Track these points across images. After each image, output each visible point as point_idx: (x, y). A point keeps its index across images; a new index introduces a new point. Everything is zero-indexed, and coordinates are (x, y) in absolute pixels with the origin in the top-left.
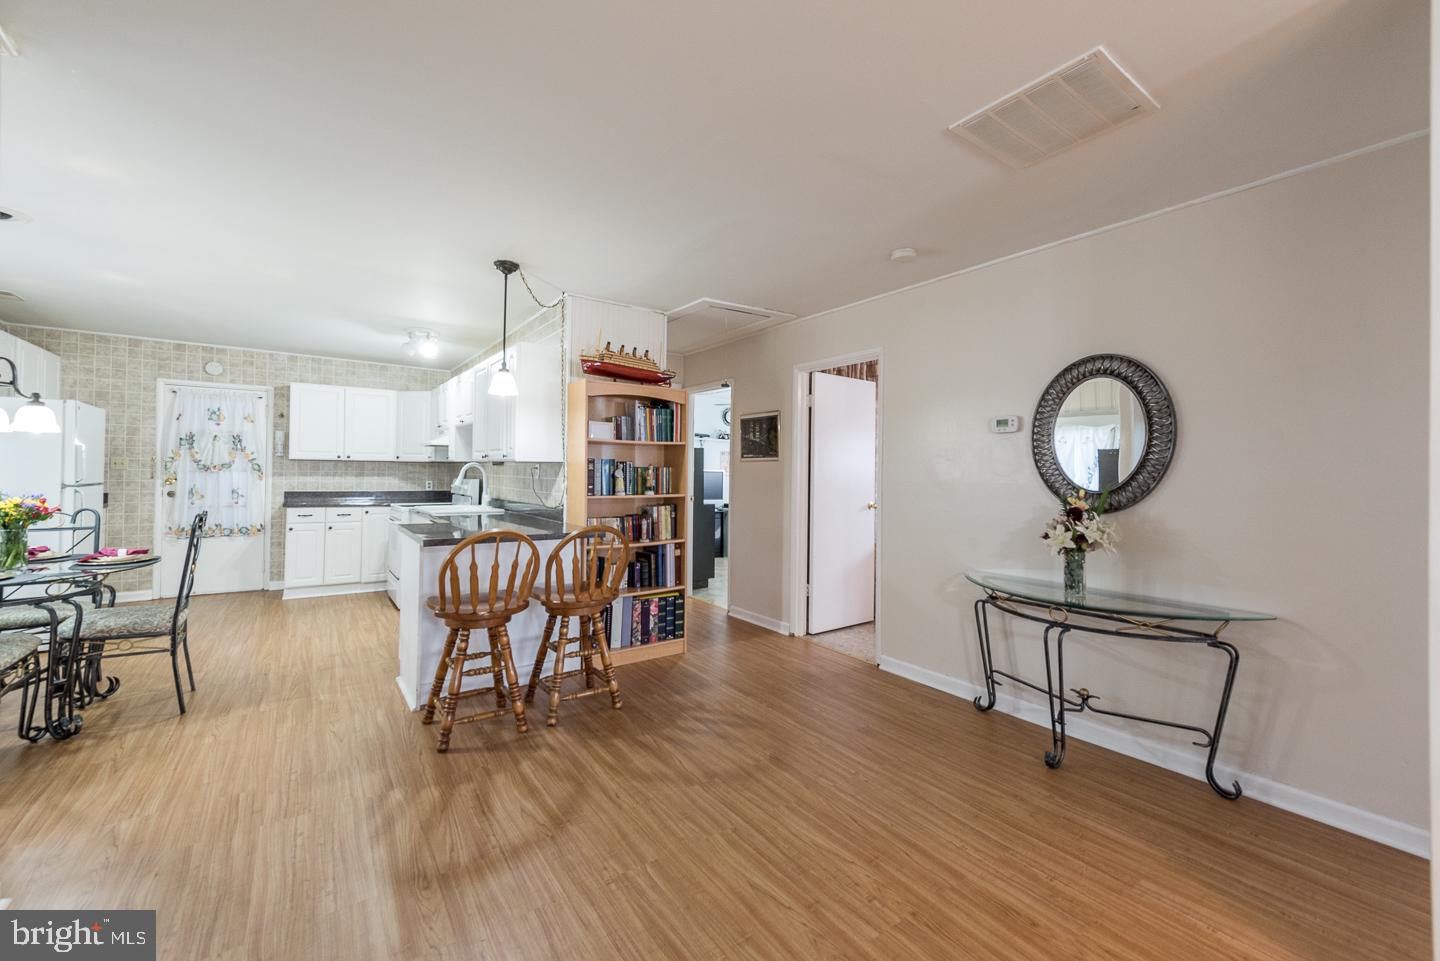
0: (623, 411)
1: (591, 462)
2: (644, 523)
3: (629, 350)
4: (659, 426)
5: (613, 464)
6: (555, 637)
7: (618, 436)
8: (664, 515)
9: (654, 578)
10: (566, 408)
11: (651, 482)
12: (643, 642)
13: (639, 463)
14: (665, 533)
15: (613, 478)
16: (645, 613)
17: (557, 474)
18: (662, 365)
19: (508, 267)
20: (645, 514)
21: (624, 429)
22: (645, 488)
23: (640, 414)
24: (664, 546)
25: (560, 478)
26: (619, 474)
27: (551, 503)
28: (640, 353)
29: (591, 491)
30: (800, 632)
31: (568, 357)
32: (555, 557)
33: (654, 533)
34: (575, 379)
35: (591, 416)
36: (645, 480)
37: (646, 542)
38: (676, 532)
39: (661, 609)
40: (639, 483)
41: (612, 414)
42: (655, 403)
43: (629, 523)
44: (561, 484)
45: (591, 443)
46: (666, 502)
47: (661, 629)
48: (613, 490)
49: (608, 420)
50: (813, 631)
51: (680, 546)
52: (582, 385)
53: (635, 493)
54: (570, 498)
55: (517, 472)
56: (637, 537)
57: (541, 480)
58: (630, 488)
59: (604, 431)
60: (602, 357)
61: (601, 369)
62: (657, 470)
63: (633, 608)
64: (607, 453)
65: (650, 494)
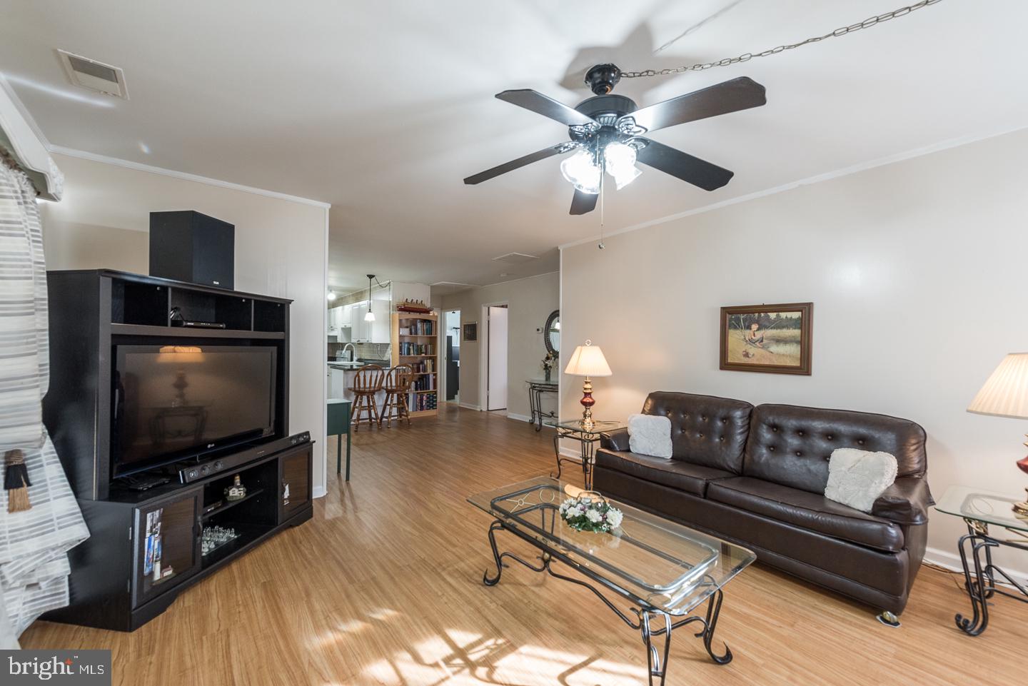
0: (413, 323)
1: (400, 343)
2: (421, 366)
3: (415, 301)
4: (427, 330)
5: (409, 344)
6: (389, 403)
7: (411, 334)
8: (429, 363)
9: (426, 387)
10: (391, 323)
11: (424, 350)
12: (420, 410)
13: (419, 343)
14: (429, 370)
15: (409, 349)
16: (422, 400)
17: (387, 348)
18: (428, 305)
19: (371, 277)
20: (422, 362)
21: (413, 331)
22: (422, 353)
23: (419, 325)
24: (429, 374)
25: (389, 349)
26: (411, 347)
27: (385, 359)
28: (419, 302)
29: (401, 354)
30: (484, 409)
31: (391, 304)
32: (389, 374)
33: (425, 370)
34: (394, 312)
35: (401, 326)
36: (421, 350)
37: (422, 373)
38: (434, 368)
39: (428, 398)
40: (419, 351)
41: (409, 325)
42: (424, 321)
43: (415, 366)
44: (389, 351)
45: (400, 336)
46: (430, 358)
47: (428, 406)
48: (409, 353)
49: (407, 327)
50: (490, 409)
51: (435, 375)
52: (397, 314)
53: (417, 354)
54: (392, 356)
55: (369, 347)
56: (418, 371)
57: (380, 351)
58: (415, 352)
59: (405, 332)
60: (404, 305)
61: (404, 308)
62: (426, 346)
63: (417, 398)
64: (407, 340)
65: (423, 355)
